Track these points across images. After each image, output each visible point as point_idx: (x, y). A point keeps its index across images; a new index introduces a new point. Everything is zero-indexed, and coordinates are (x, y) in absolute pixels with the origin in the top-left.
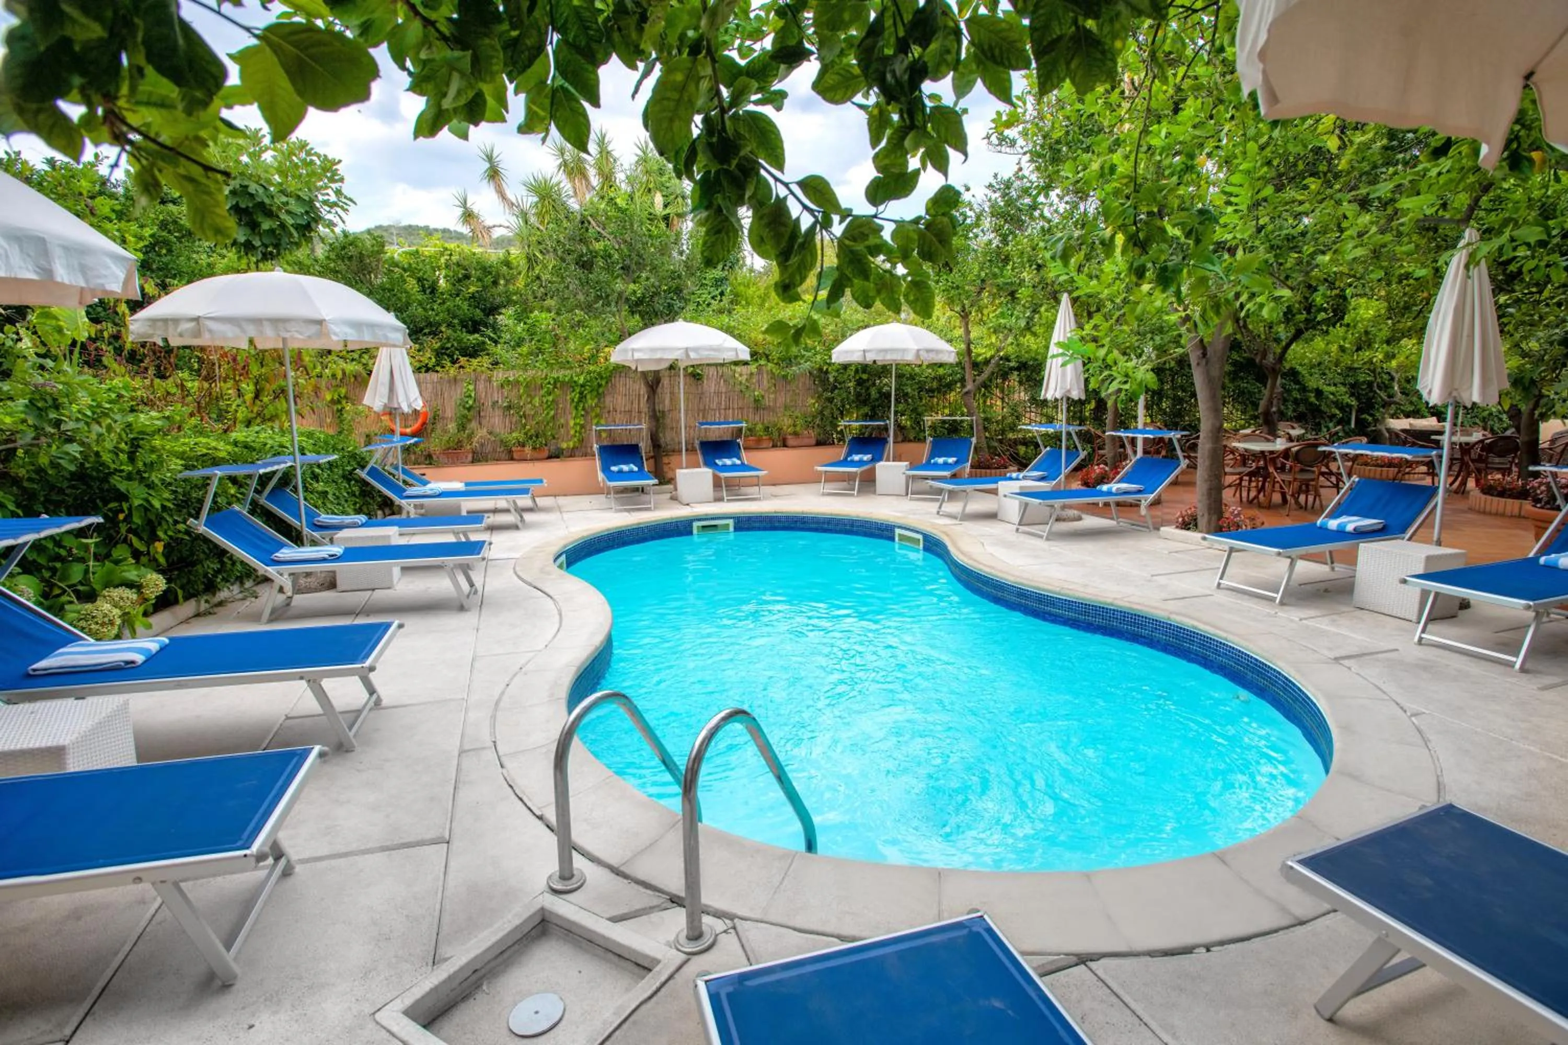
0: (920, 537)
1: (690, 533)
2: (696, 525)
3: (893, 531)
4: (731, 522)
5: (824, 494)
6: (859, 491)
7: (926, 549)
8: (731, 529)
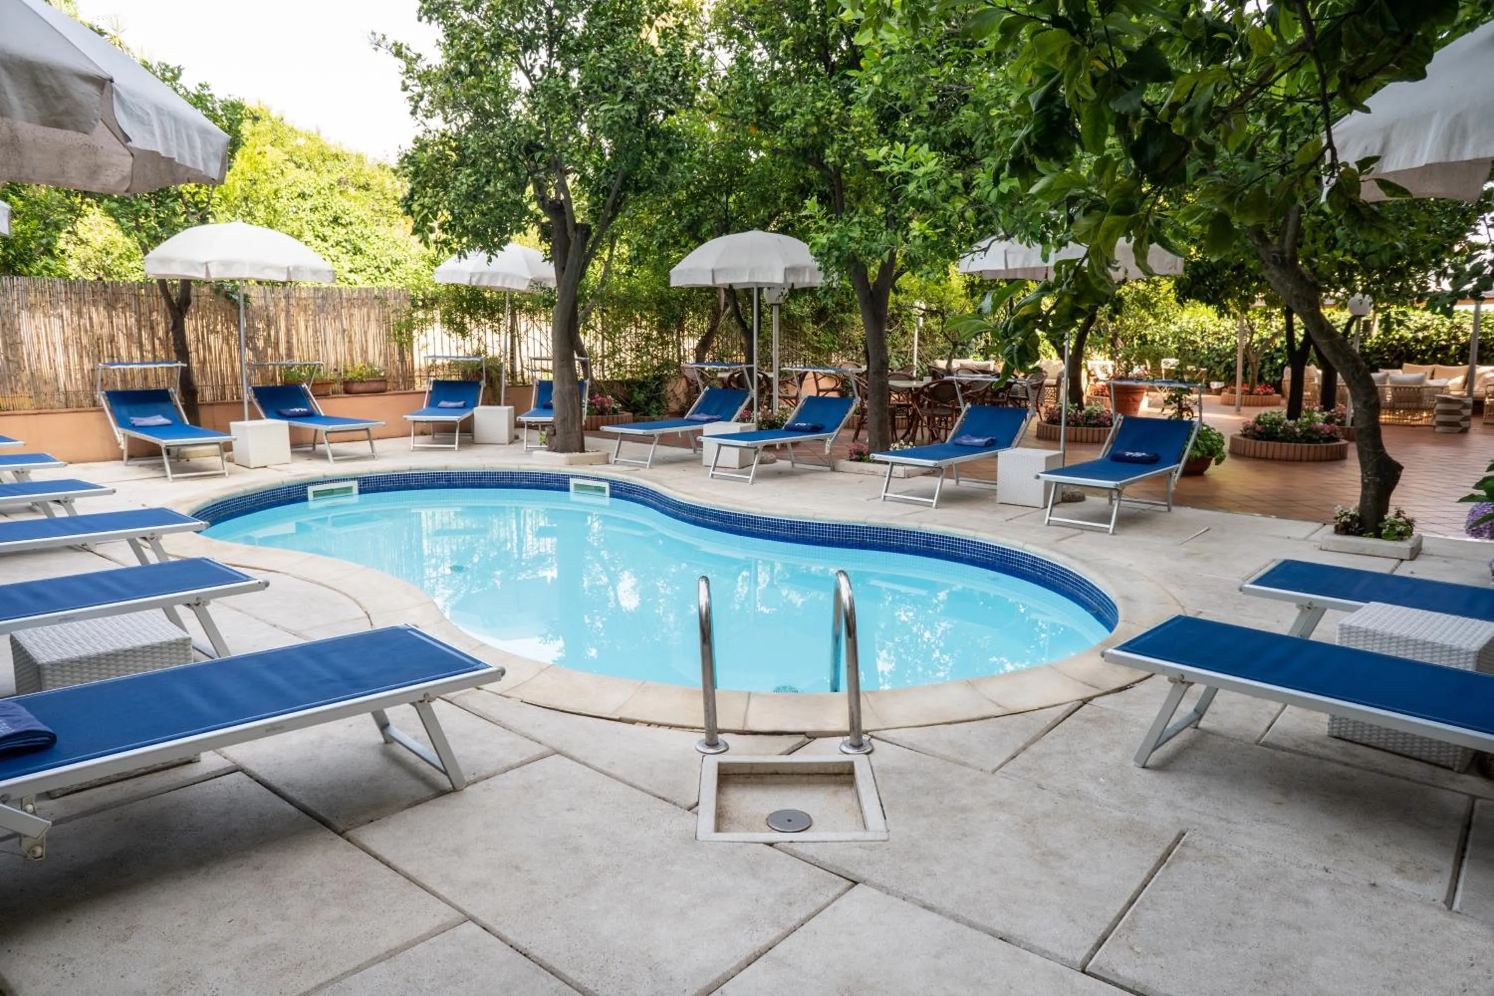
0: (606, 485)
1: (305, 499)
2: (311, 490)
3: (568, 483)
4: (355, 485)
5: (415, 449)
6: (460, 444)
7: (612, 495)
8: (355, 490)
